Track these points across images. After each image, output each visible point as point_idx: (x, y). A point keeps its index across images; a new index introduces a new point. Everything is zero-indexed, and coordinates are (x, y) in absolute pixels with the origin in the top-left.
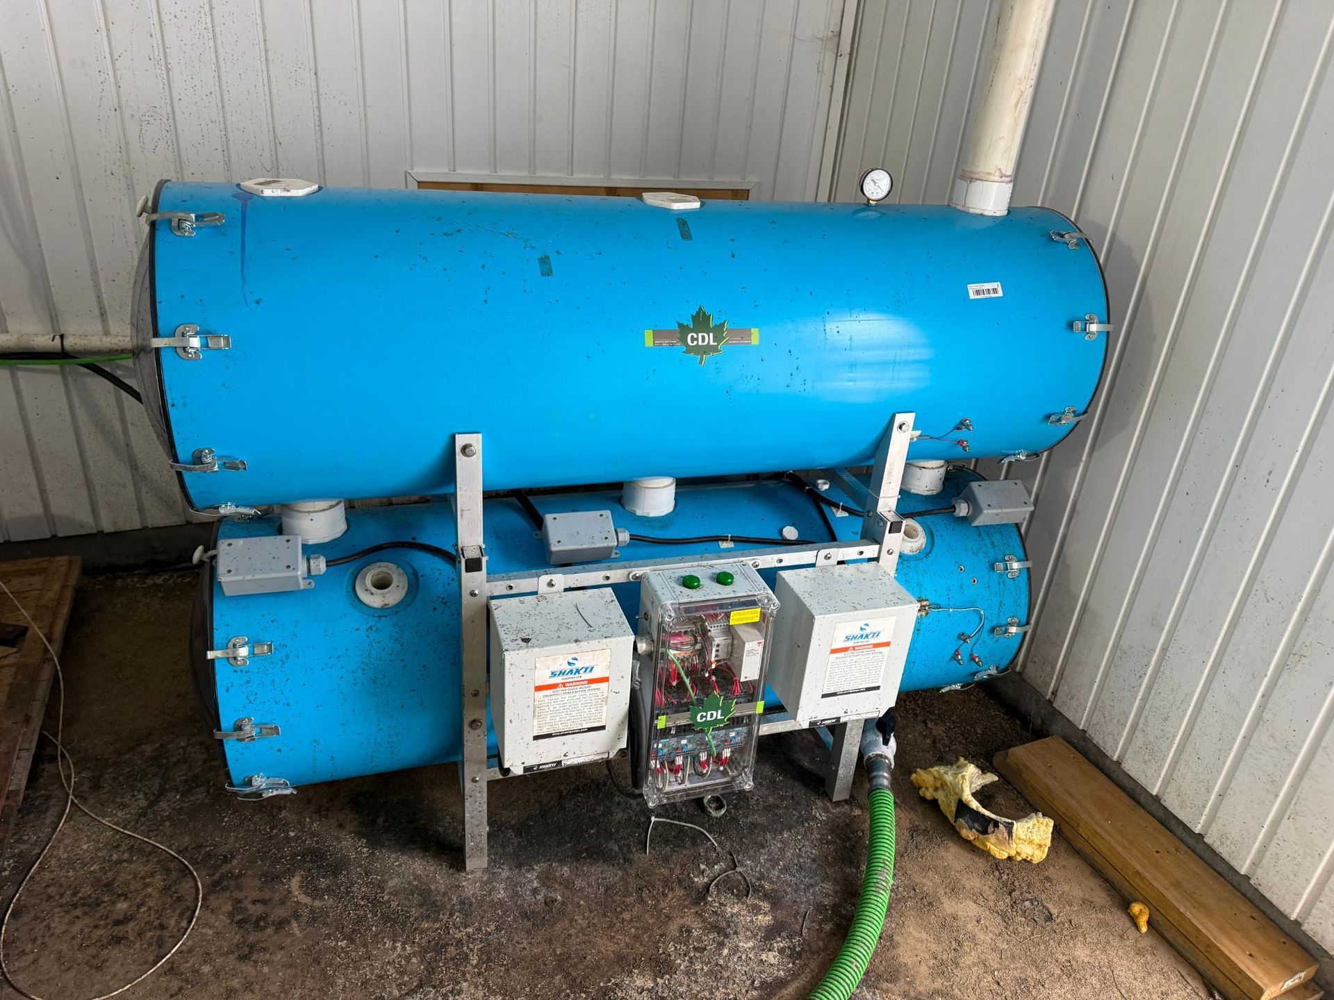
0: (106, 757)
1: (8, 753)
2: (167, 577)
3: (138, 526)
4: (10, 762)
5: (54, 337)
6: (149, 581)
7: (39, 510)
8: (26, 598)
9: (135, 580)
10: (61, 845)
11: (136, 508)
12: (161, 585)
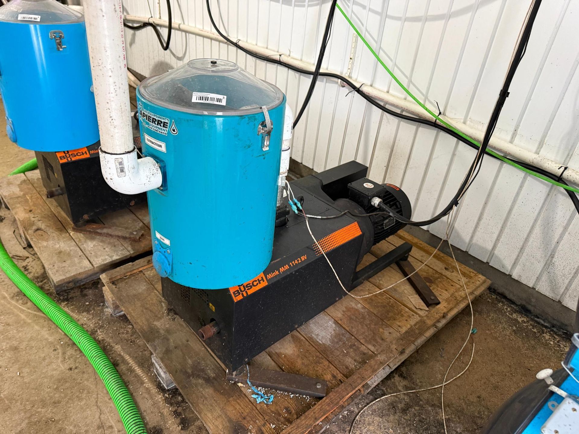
0: (422, 398)
1: (381, 363)
2: (525, 320)
3: (531, 285)
4: (379, 369)
5: (562, 167)
6: (515, 316)
7: (490, 247)
8: (452, 286)
9: (509, 309)
10: (368, 427)
11: (537, 276)
12: (519, 322)
